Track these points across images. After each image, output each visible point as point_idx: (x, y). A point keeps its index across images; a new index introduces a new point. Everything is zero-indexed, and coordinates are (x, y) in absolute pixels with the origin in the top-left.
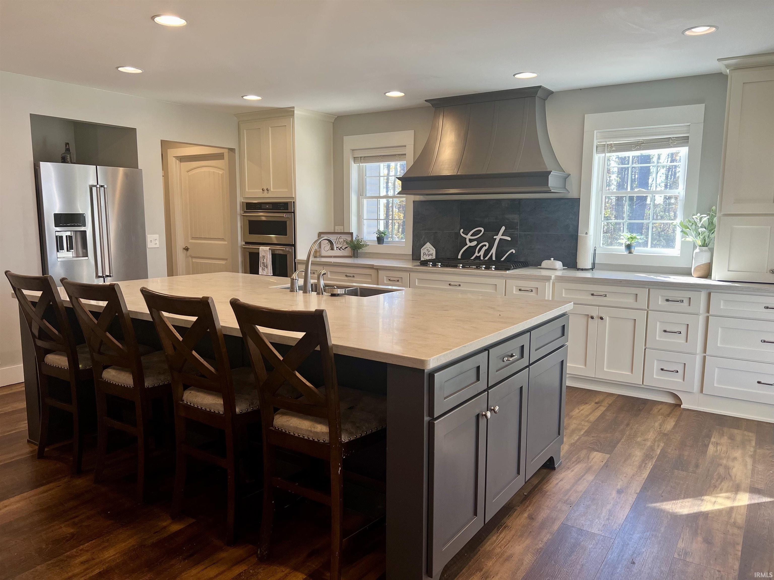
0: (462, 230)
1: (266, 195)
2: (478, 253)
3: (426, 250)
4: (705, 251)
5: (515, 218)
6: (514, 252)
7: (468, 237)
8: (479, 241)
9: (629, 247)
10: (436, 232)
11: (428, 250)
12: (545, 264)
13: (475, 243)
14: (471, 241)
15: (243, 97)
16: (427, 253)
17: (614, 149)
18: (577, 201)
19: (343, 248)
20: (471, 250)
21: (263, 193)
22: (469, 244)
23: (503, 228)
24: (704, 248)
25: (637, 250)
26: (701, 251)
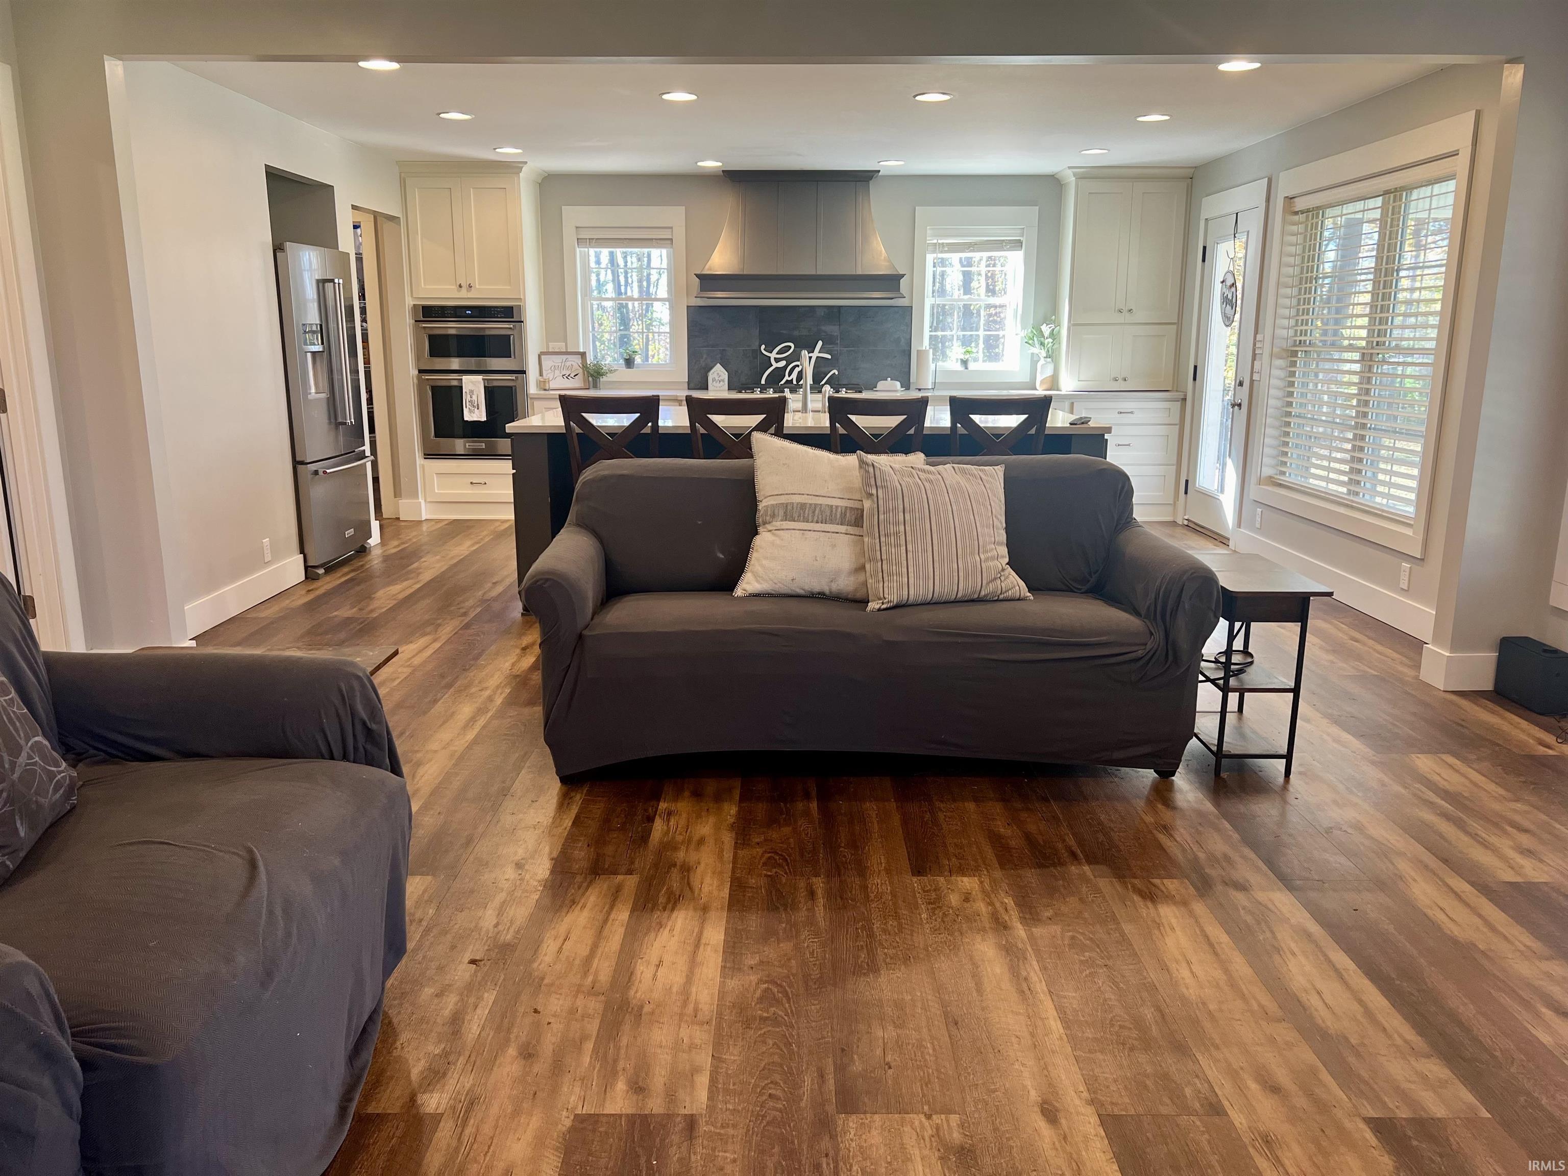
0: (763, 347)
1: (464, 293)
2: (789, 375)
3: (716, 374)
4: (1049, 362)
5: (833, 329)
6: (837, 373)
7: (773, 355)
8: (789, 360)
9: (965, 363)
10: (723, 350)
11: (718, 374)
12: (881, 385)
13: (782, 364)
14: (777, 360)
15: (495, 149)
16: (717, 378)
17: (946, 249)
18: (910, 308)
19: (572, 375)
20: (780, 373)
21: (459, 291)
22: (775, 365)
23: (820, 343)
24: (1049, 360)
25: (972, 366)
26: (1047, 363)
